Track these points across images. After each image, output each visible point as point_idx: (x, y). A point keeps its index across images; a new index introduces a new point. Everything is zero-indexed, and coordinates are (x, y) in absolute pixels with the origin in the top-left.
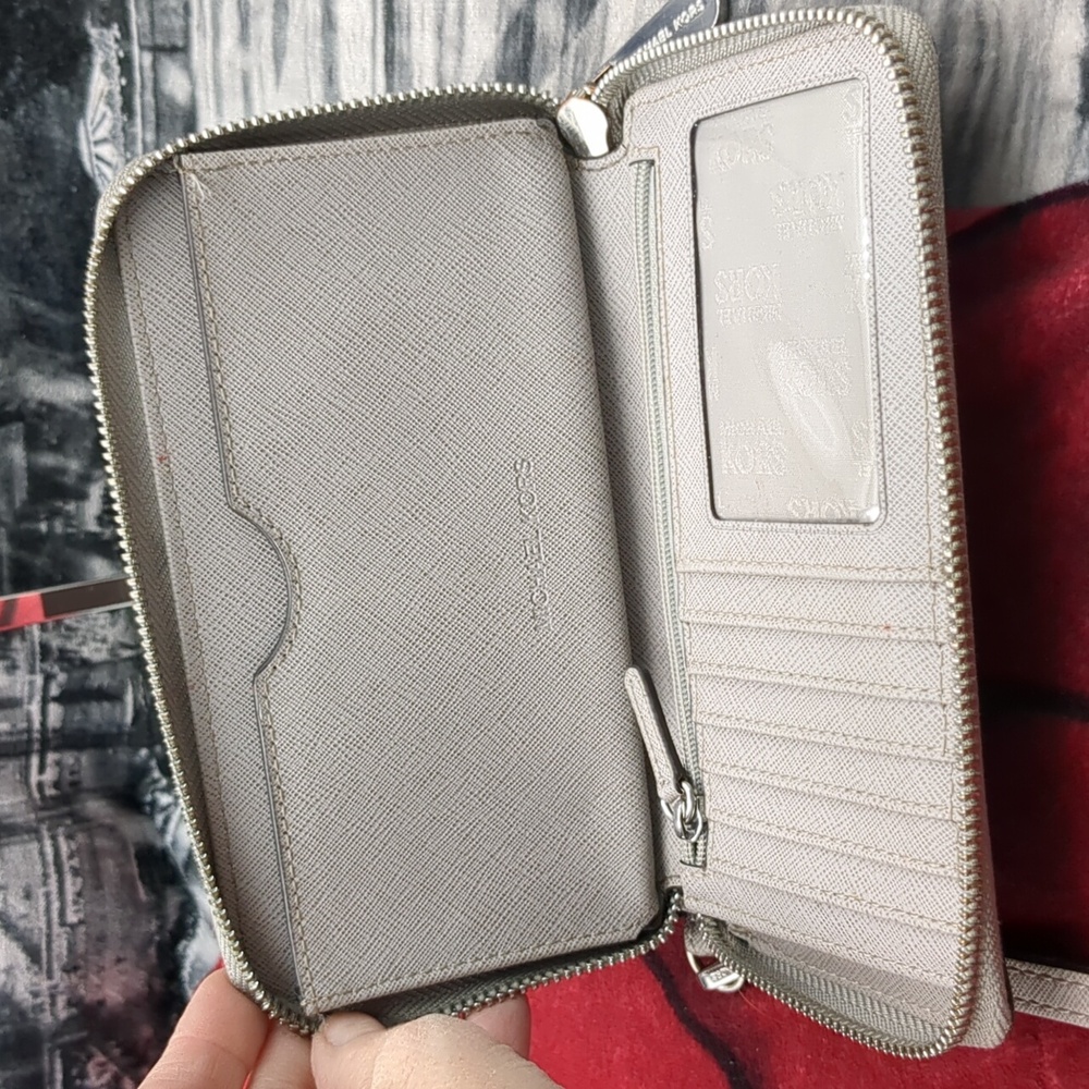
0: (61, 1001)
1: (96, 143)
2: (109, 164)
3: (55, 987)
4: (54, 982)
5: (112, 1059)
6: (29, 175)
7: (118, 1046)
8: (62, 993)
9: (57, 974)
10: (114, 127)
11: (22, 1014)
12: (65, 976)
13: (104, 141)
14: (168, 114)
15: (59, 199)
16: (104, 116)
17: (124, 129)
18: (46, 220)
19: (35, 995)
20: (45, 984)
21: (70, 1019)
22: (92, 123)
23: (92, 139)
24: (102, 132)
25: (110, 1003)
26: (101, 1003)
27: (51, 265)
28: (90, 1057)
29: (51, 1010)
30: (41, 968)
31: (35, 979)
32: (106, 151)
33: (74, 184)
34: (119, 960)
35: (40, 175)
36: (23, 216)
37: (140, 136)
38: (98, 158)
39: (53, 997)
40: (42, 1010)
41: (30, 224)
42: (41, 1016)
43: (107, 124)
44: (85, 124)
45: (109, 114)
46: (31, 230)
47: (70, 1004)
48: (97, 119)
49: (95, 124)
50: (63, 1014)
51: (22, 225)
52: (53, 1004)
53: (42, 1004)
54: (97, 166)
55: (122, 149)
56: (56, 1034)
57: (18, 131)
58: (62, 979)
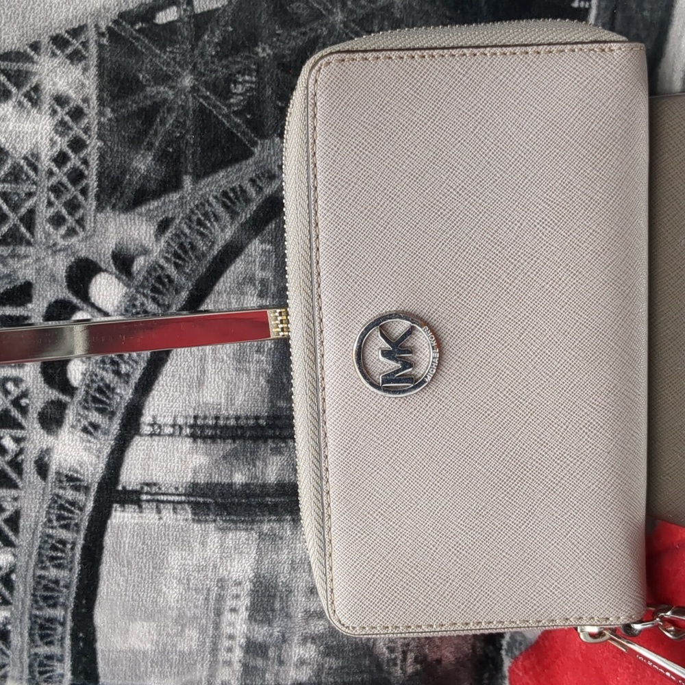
0: (411, 656)
8: (411, 651)
11: (379, 666)
19: (391, 650)
21: (416, 673)
25: (445, 662)
26: (439, 661)
29: (402, 666)
39: (404, 653)
40: (395, 665)
42: (392, 670)
47: (416, 660)
50: (410, 670)
52: (404, 660)
53: (396, 658)
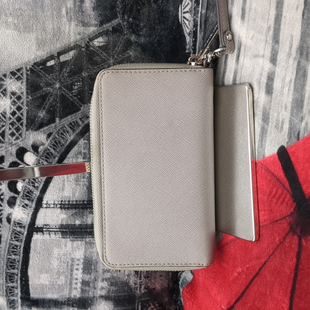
0: (143, 287)
1: (184, 13)
2: (187, 20)
3: (142, 282)
4: (141, 281)
5: (156, 307)
6: (160, 22)
7: (157, 303)
8: (143, 285)
9: (143, 278)
10: (191, 7)
11: (131, 290)
12: (145, 279)
13: (187, 12)
14: (212, 4)
15: (169, 31)
16: (188, 4)
17: (194, 8)
18: (163, 37)
19: (135, 284)
20: (139, 281)
21: (145, 293)
22: (183, 6)
23: (183, 11)
24: (187, 9)
25: (157, 289)
26: (154, 289)
27: (163, 52)
28: (149, 306)
29: (140, 290)
30: (138, 276)
31: (136, 279)
32: (187, 16)
33: (174, 26)
34: (161, 276)
35: (163, 22)
36: (156, 36)
37: (200, 11)
38: (184, 17)
39: (140, 285)
40: (137, 289)
41: (158, 38)
42: (136, 291)
43: (189, 7)
44: (181, 6)
45: (190, 3)
46: (158, 40)
47: (145, 288)
48: (186, 5)
49: (185, 6)
50: (143, 291)
51: (155, 38)
52: (140, 288)
53: (137, 287)
54: (183, 20)
55: (193, 15)
56: (140, 297)
57: (158, 7)
58: (144, 280)
